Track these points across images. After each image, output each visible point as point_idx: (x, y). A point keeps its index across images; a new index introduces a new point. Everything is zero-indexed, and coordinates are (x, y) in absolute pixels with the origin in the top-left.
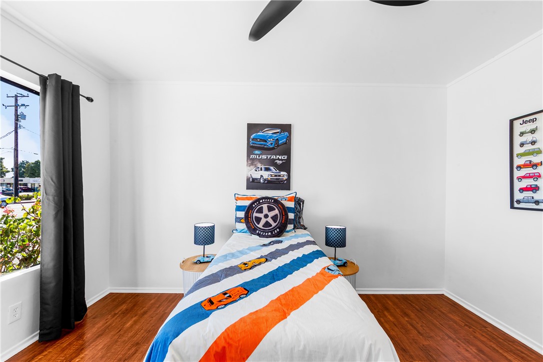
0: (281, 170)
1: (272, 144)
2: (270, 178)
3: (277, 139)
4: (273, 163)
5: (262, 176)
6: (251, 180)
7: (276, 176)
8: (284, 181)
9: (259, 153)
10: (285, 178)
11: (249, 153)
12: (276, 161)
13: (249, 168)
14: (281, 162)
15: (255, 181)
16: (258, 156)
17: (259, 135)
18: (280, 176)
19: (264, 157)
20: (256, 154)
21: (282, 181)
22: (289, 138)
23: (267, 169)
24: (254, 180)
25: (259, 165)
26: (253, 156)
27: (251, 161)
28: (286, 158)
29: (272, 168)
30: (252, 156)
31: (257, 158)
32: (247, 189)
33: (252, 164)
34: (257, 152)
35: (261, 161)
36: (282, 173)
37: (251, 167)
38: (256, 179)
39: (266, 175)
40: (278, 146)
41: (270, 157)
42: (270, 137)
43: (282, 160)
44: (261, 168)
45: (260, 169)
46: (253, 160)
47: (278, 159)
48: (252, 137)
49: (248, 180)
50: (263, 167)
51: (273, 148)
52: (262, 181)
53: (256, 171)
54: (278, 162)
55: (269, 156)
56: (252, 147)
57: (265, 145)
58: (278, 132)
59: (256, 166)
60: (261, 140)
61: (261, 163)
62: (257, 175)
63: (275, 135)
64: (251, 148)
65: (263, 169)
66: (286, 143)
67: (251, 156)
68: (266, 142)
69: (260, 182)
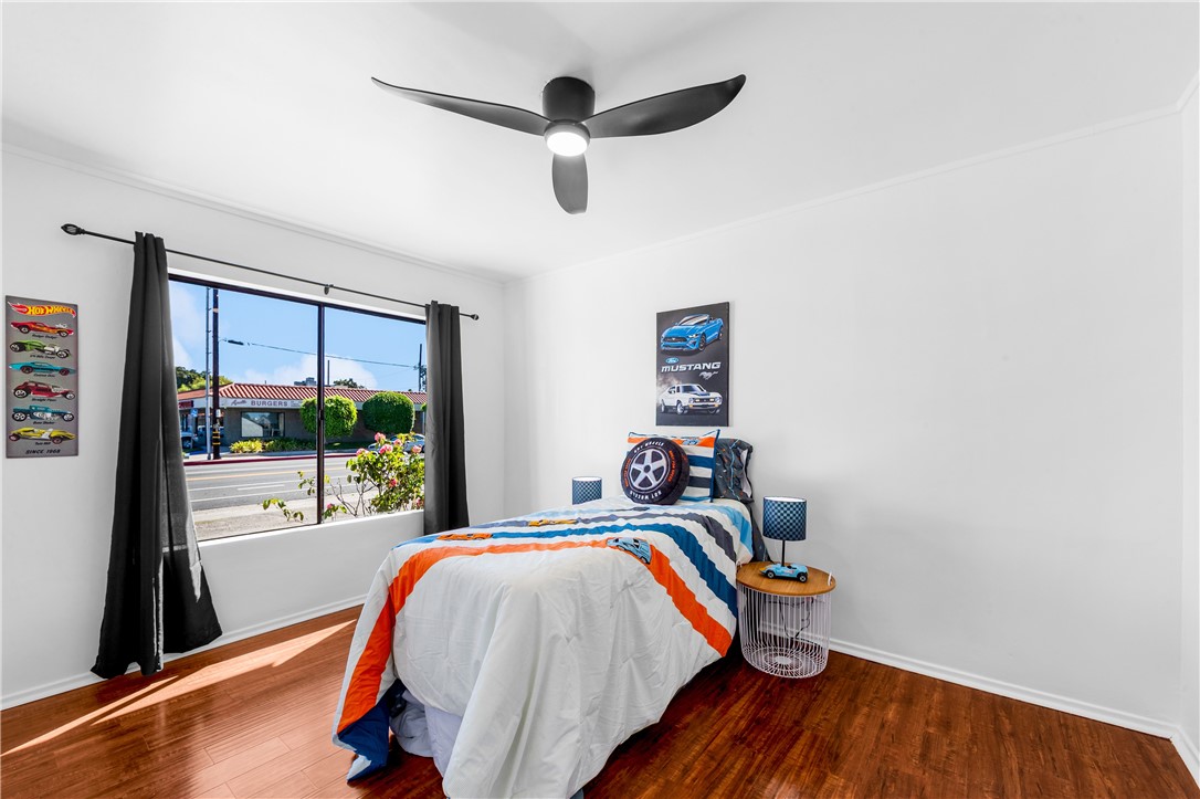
0: (710, 390)
1: (694, 343)
2: (691, 404)
3: (704, 334)
4: (696, 376)
5: (679, 402)
6: (663, 409)
7: (702, 400)
8: (717, 409)
9: (675, 362)
10: (718, 403)
11: (661, 362)
12: (702, 373)
13: (659, 388)
14: (710, 375)
15: (670, 410)
16: (673, 367)
17: (676, 331)
18: (708, 400)
19: (683, 368)
20: (670, 365)
21: (711, 410)
22: (725, 330)
23: (688, 389)
24: (667, 409)
25: (676, 383)
27: (663, 377)
28: (718, 367)
29: (695, 386)
30: (665, 368)
31: (672, 370)
32: (657, 424)
33: (664, 382)
34: (671, 360)
35: (678, 375)
36: (713, 395)
37: (663, 386)
38: (671, 407)
39: (686, 399)
40: (705, 346)
41: (693, 367)
42: (692, 332)
43: (711, 370)
44: (678, 388)
45: (676, 390)
46: (665, 374)
47: (706, 370)
48: (664, 335)
49: (658, 409)
50: (681, 386)
51: (697, 351)
52: (679, 410)
53: (670, 393)
54: (705, 374)
55: (690, 366)
56: (665, 352)
57: (683, 347)
58: (705, 321)
59: (669, 384)
60: (678, 339)
61: (678, 379)
62: (671, 400)
63: (700, 327)
64: (663, 355)
65: (681, 389)
66: (718, 339)
67: (663, 367)
68: (685, 340)
69: (676, 413)
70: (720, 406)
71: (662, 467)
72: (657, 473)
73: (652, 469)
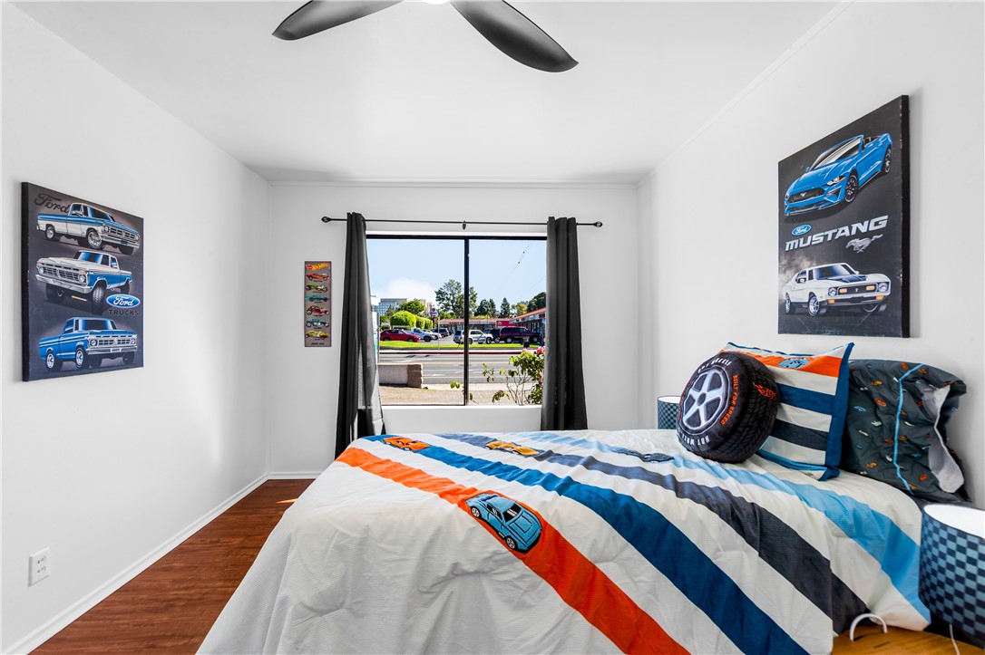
0: (865, 270)
1: (837, 193)
2: (832, 298)
3: (854, 172)
4: (840, 250)
5: (812, 295)
6: (787, 308)
7: (851, 290)
8: (880, 304)
9: (805, 231)
10: (883, 293)
11: (785, 235)
12: (852, 242)
13: (784, 277)
14: (866, 242)
15: (798, 310)
16: (802, 240)
18: (863, 289)
19: (817, 238)
20: (798, 237)
21: (869, 306)
23: (826, 274)
24: (793, 305)
25: (807, 266)
26: (792, 243)
27: (788, 258)
28: (883, 224)
29: (839, 267)
30: (790, 245)
31: (801, 245)
32: (780, 332)
33: (790, 265)
34: (800, 230)
35: (810, 252)
36: (872, 278)
37: (788, 272)
38: (800, 304)
39: (823, 290)
40: (856, 192)
41: (834, 234)
42: (836, 174)
43: (869, 234)
44: (811, 272)
45: (807, 276)
46: (792, 253)
47: (859, 235)
48: (788, 194)
49: (782, 307)
50: (815, 268)
51: (843, 205)
52: (812, 309)
53: (799, 281)
54: (857, 242)
55: (830, 233)
56: (791, 219)
57: (818, 204)
58: (857, 147)
59: (797, 268)
60: (811, 192)
61: (811, 259)
62: (799, 295)
63: (846, 162)
64: (787, 223)
65: (815, 274)
66: (883, 173)
67: (788, 244)
68: (821, 191)
69: (808, 314)
70: (886, 299)
71: (718, 400)
72: (711, 407)
73: (707, 400)
